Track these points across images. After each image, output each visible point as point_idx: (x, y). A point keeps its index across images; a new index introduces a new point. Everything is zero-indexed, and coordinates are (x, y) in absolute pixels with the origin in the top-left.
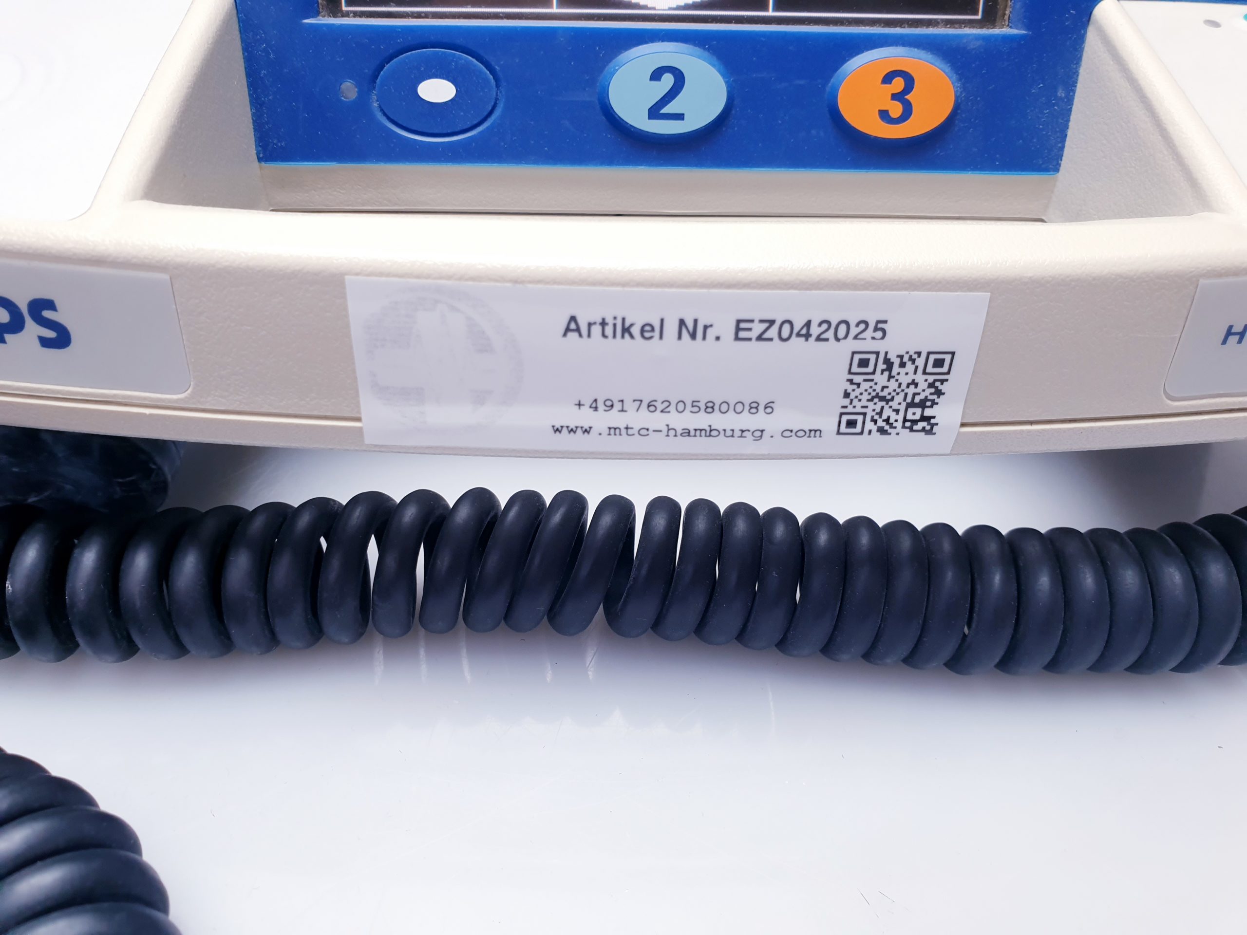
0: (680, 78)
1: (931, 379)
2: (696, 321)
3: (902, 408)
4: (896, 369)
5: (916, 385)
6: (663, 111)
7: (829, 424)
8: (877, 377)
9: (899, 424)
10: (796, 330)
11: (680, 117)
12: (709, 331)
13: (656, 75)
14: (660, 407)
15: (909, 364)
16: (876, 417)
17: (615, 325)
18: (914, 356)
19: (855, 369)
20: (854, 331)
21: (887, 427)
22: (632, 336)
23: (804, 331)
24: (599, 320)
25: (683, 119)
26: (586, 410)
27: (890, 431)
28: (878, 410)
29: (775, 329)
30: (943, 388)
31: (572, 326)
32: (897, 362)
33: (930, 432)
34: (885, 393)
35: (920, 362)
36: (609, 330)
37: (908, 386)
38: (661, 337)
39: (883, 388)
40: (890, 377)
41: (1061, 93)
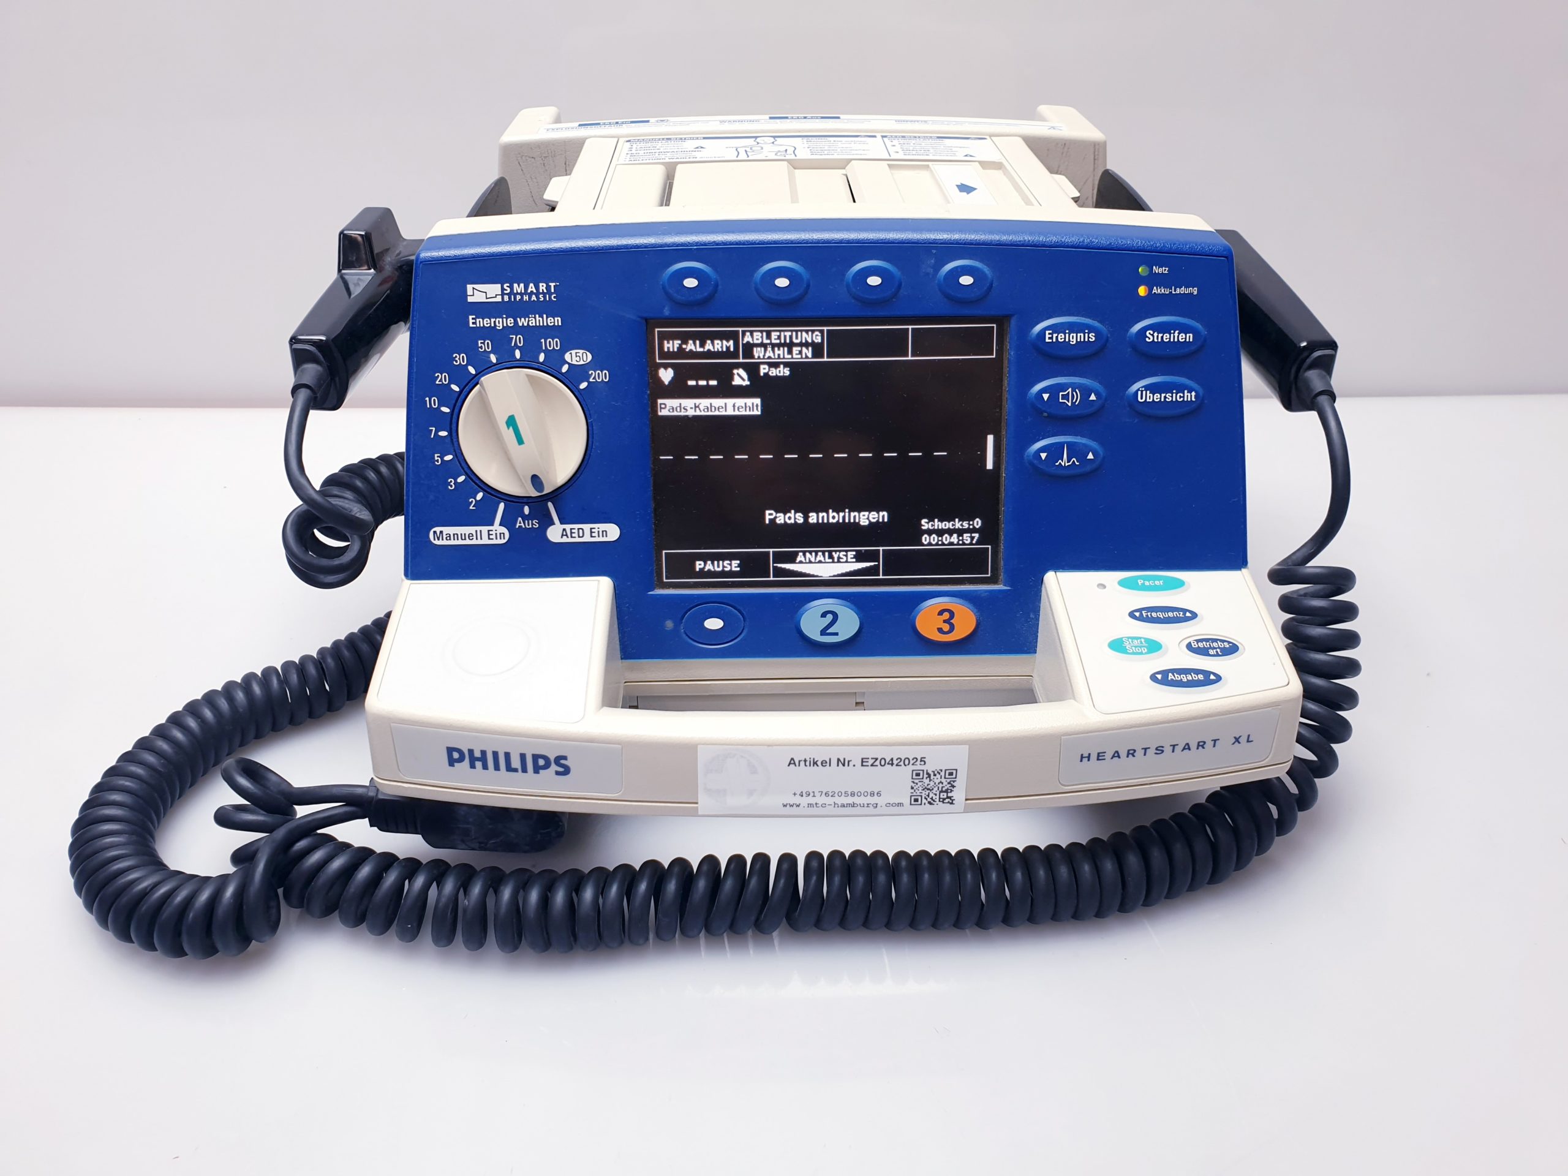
0: (835, 617)
1: (949, 780)
2: (844, 759)
3: (938, 793)
4: (932, 777)
5: (942, 783)
6: (828, 631)
7: (906, 801)
8: (924, 780)
9: (937, 800)
10: (887, 762)
11: (836, 634)
12: (850, 763)
13: (824, 615)
14: (831, 794)
15: (938, 775)
16: (927, 797)
17: (810, 762)
18: (940, 771)
19: (914, 777)
20: (912, 762)
21: (932, 802)
22: (817, 766)
23: (891, 762)
24: (804, 759)
25: (838, 635)
26: (798, 796)
27: (934, 803)
28: (927, 794)
29: (878, 762)
30: (955, 784)
31: (792, 762)
32: (932, 774)
33: (952, 803)
34: (929, 787)
35: (943, 774)
36: (808, 763)
37: (939, 784)
38: (830, 766)
39: (928, 785)
40: (930, 780)
41: (1032, 616)
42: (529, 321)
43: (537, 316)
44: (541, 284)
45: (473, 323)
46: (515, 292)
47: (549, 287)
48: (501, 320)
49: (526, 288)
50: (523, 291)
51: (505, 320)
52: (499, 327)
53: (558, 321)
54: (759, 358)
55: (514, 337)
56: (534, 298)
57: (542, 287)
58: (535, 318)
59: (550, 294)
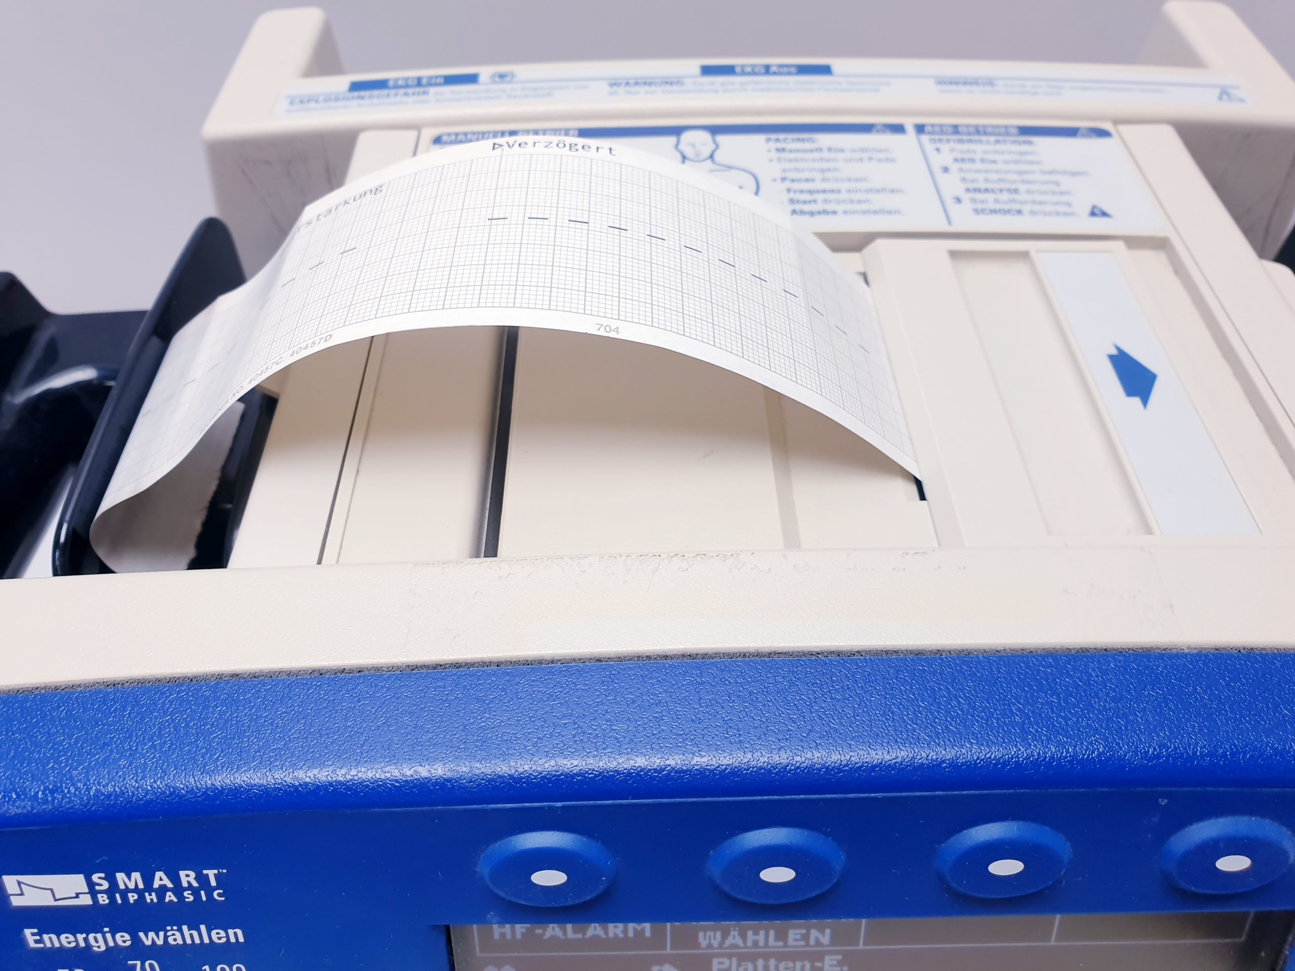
42: (166, 937)
43: (185, 928)
44: (182, 874)
45: (36, 942)
46: (122, 887)
47: (203, 880)
48: (99, 936)
49: (148, 879)
50: (141, 886)
51: (109, 936)
52: (99, 947)
53: (237, 935)
54: (710, 946)
55: (139, 963)
56: (170, 897)
57: (187, 877)
58: (180, 930)
59: (210, 890)
